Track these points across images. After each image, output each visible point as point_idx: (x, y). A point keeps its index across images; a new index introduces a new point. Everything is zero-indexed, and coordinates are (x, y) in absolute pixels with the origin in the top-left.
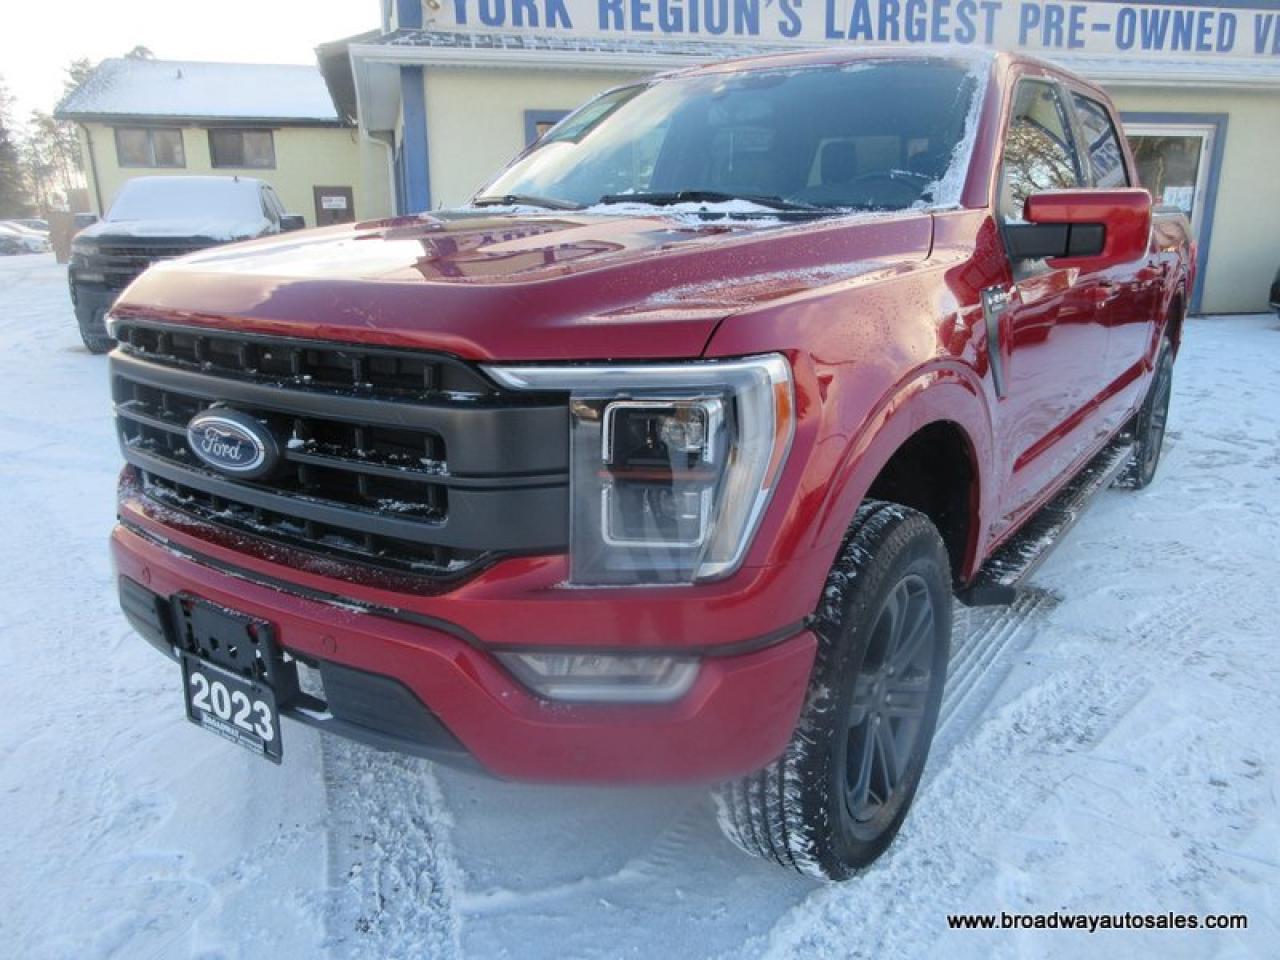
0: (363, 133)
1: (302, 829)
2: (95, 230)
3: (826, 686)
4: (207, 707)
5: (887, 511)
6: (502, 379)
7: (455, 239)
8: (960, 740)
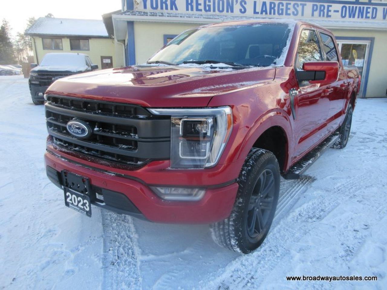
0: (116, 40)
1: (96, 238)
2: (37, 69)
3: (241, 198)
4: (71, 202)
5: (261, 151)
6: (153, 112)
7: (142, 73)
8: (283, 218)
